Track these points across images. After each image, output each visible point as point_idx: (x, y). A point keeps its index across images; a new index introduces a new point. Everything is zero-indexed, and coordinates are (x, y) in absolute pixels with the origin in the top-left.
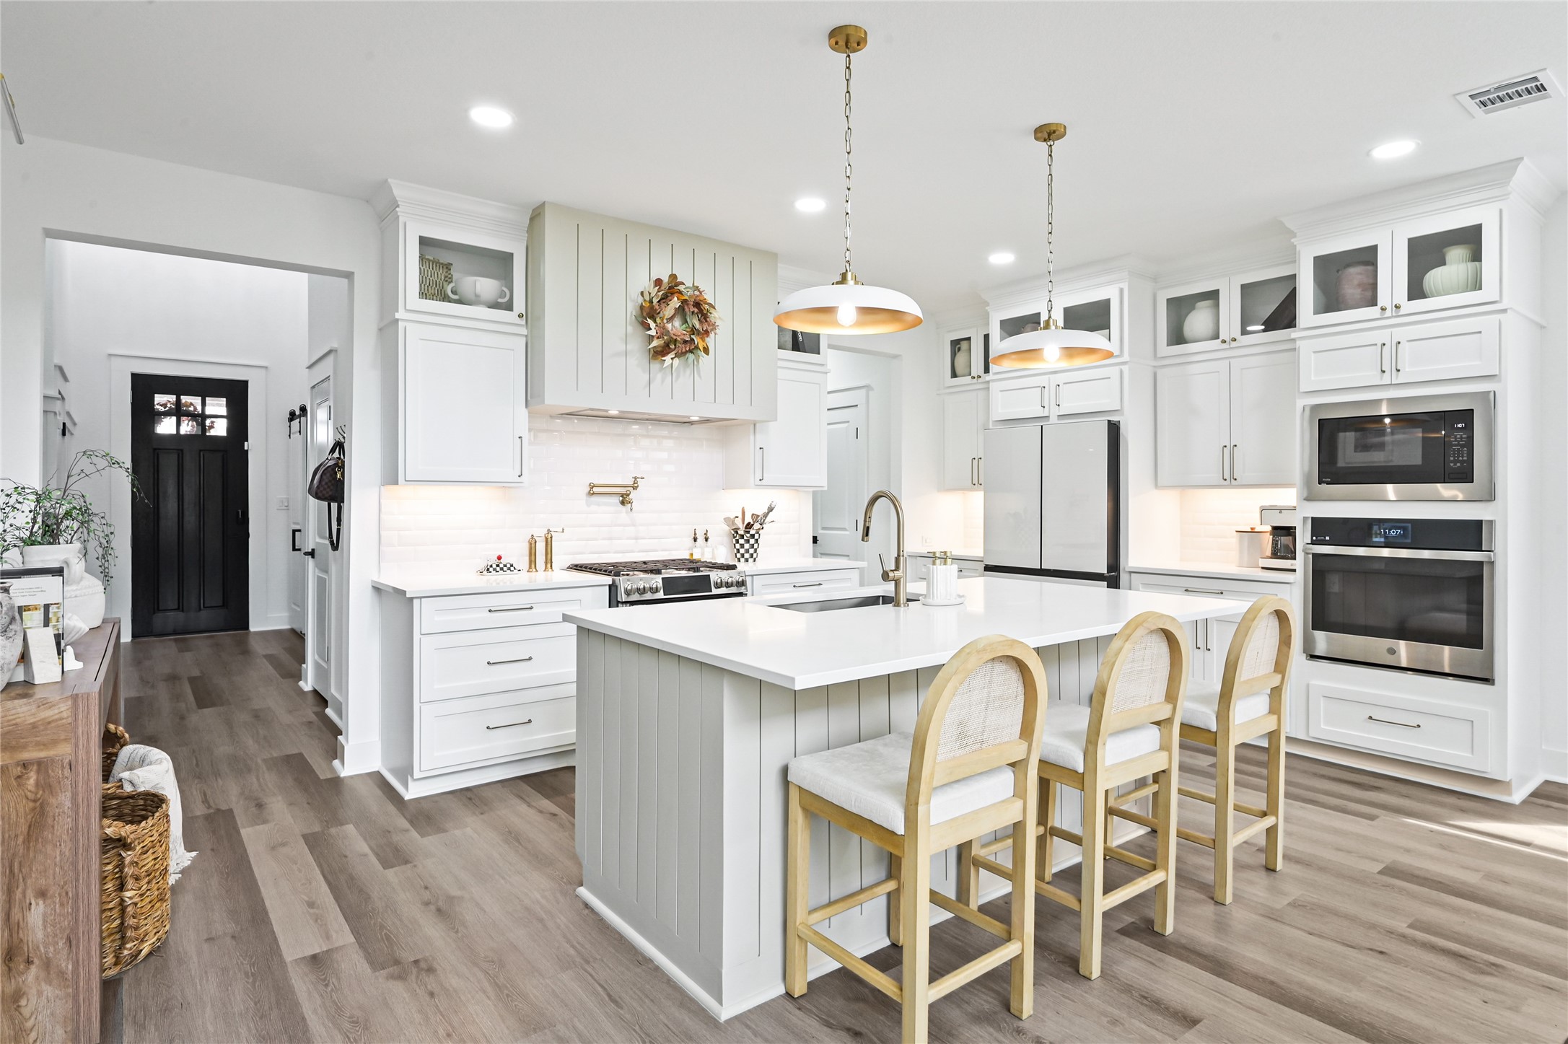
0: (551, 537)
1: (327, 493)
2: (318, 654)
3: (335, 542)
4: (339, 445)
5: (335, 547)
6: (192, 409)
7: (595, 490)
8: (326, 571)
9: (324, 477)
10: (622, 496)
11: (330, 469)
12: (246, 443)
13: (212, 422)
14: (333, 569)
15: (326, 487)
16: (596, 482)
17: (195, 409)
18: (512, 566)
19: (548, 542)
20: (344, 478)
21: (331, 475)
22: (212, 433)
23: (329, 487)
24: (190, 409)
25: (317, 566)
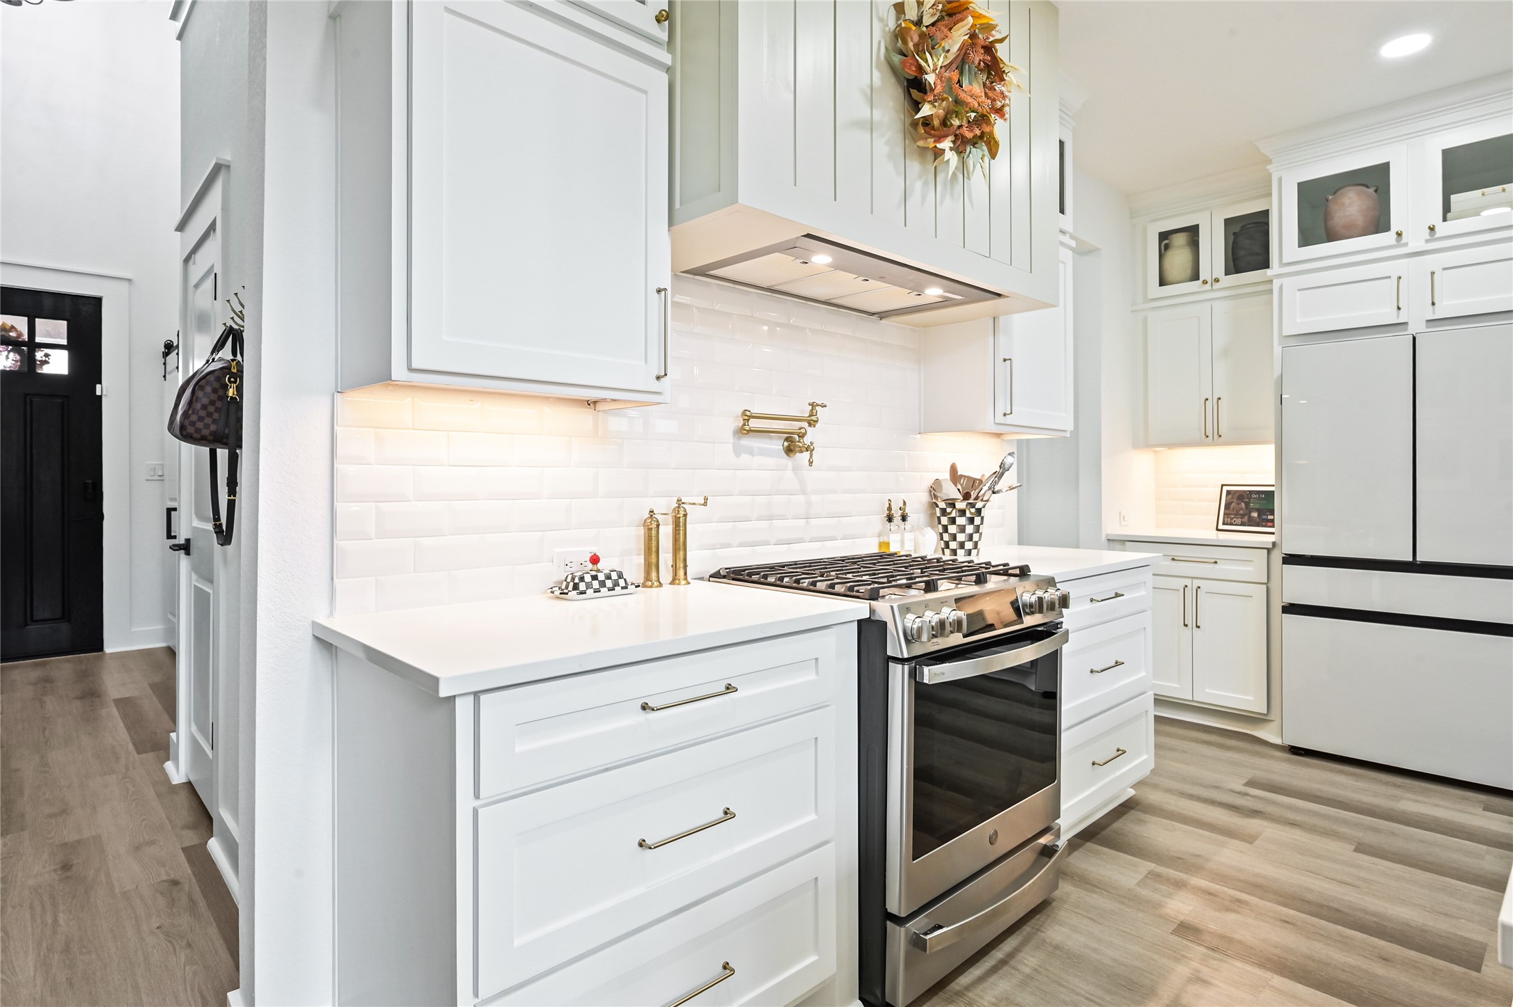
0: (685, 515)
1: (207, 426)
2: (196, 725)
3: (224, 528)
4: (233, 336)
5: (225, 535)
6: (13, 334)
7: (754, 424)
8: (210, 580)
9: (200, 394)
10: (787, 439)
11: (211, 378)
12: (98, 386)
13: (47, 355)
14: (221, 574)
15: (202, 413)
16: (756, 410)
17: (20, 335)
18: (620, 576)
19: (679, 524)
20: (241, 396)
21: (215, 391)
22: (46, 370)
23: (210, 415)
24: (11, 334)
25: (195, 569)
